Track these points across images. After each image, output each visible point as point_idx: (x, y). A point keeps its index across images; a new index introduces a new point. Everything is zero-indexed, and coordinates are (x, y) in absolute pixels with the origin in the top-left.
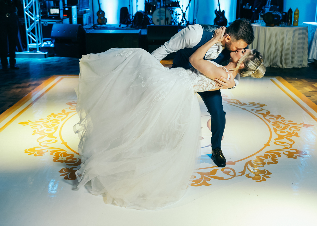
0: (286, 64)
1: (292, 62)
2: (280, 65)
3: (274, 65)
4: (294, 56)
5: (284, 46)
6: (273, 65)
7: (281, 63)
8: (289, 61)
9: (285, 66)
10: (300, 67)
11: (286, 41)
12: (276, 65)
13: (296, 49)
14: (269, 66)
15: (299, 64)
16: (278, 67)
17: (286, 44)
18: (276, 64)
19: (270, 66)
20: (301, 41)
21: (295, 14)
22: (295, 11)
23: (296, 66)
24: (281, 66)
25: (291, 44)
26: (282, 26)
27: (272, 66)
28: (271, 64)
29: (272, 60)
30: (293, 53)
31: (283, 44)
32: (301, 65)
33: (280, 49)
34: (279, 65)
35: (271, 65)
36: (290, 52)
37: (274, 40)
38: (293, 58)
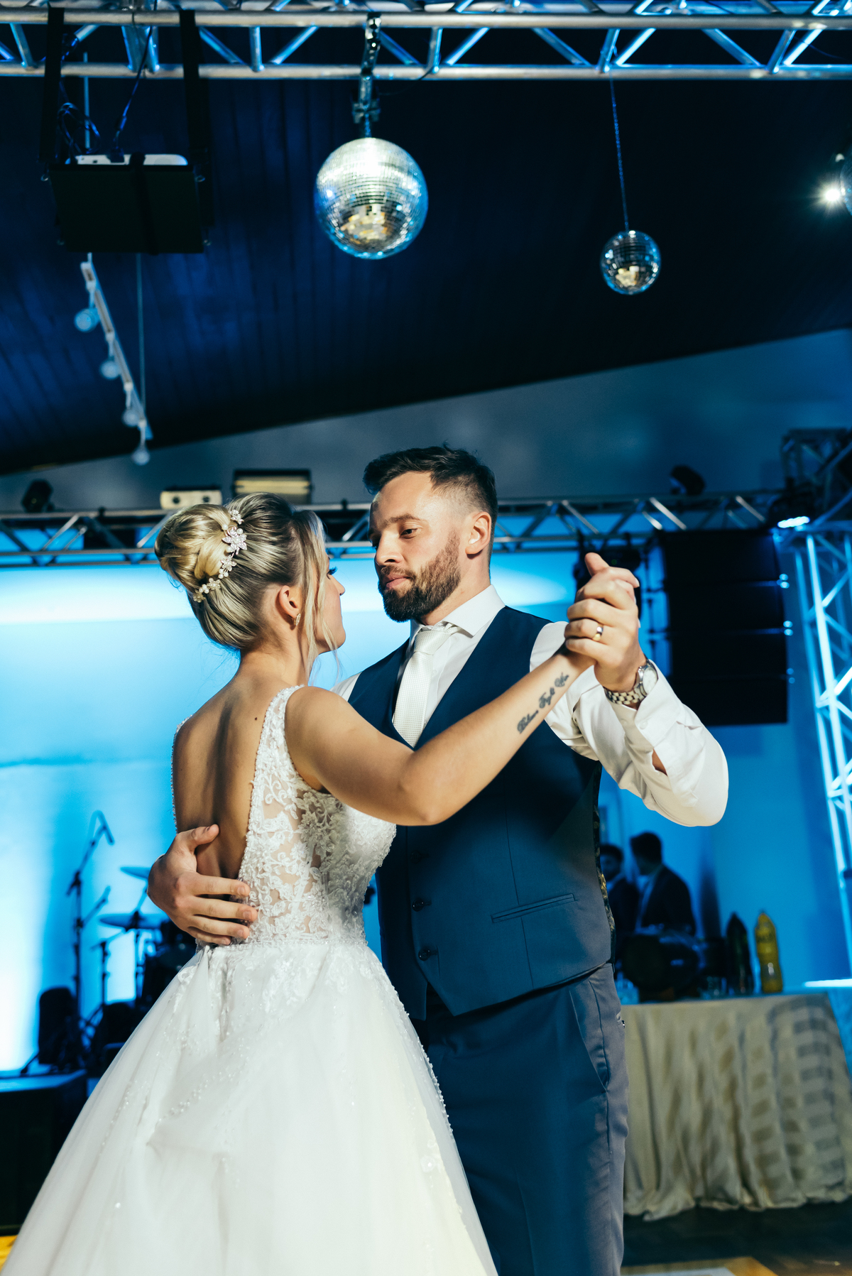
0: (771, 1185)
1: (797, 1174)
2: (742, 1195)
3: (714, 1199)
4: (796, 1138)
5: (739, 1094)
6: (710, 1196)
7: (746, 1184)
8: (781, 1168)
9: (766, 1202)
10: (839, 1196)
11: (744, 1067)
12: (720, 1196)
13: (800, 1102)
14: (693, 1204)
15: (831, 1180)
16: (735, 1207)
17: (750, 1084)
18: (721, 1189)
19: (697, 1207)
20: (812, 1061)
21: (759, 940)
22: (757, 927)
23: (821, 1195)
24: (747, 1200)
25: (770, 1080)
26: (713, 998)
27: (704, 1204)
28: (700, 1191)
29: (698, 1171)
30: (790, 1127)
31: (733, 1086)
32: (840, 1184)
33: (722, 1107)
34: (738, 1196)
35: (698, 1200)
36: (773, 1120)
37: (687, 1066)
38: (793, 1150)
